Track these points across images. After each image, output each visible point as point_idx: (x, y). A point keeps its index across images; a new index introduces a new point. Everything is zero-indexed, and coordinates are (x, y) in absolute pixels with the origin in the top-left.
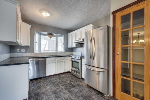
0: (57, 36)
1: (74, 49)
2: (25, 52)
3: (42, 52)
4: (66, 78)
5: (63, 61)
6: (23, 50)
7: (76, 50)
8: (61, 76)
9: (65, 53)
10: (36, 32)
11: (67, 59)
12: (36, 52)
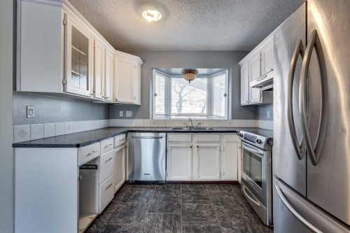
0: (209, 76)
1: (261, 110)
2: (133, 117)
3: (173, 117)
4: (216, 202)
5: (215, 147)
6: (129, 114)
7: (268, 112)
8: (207, 191)
9: (230, 123)
10: (154, 71)
11: (230, 142)
12: (155, 118)
